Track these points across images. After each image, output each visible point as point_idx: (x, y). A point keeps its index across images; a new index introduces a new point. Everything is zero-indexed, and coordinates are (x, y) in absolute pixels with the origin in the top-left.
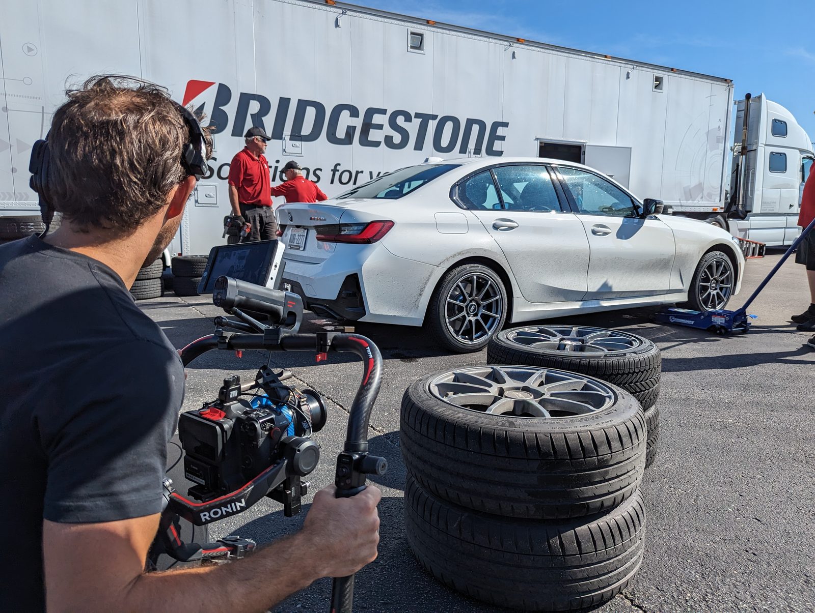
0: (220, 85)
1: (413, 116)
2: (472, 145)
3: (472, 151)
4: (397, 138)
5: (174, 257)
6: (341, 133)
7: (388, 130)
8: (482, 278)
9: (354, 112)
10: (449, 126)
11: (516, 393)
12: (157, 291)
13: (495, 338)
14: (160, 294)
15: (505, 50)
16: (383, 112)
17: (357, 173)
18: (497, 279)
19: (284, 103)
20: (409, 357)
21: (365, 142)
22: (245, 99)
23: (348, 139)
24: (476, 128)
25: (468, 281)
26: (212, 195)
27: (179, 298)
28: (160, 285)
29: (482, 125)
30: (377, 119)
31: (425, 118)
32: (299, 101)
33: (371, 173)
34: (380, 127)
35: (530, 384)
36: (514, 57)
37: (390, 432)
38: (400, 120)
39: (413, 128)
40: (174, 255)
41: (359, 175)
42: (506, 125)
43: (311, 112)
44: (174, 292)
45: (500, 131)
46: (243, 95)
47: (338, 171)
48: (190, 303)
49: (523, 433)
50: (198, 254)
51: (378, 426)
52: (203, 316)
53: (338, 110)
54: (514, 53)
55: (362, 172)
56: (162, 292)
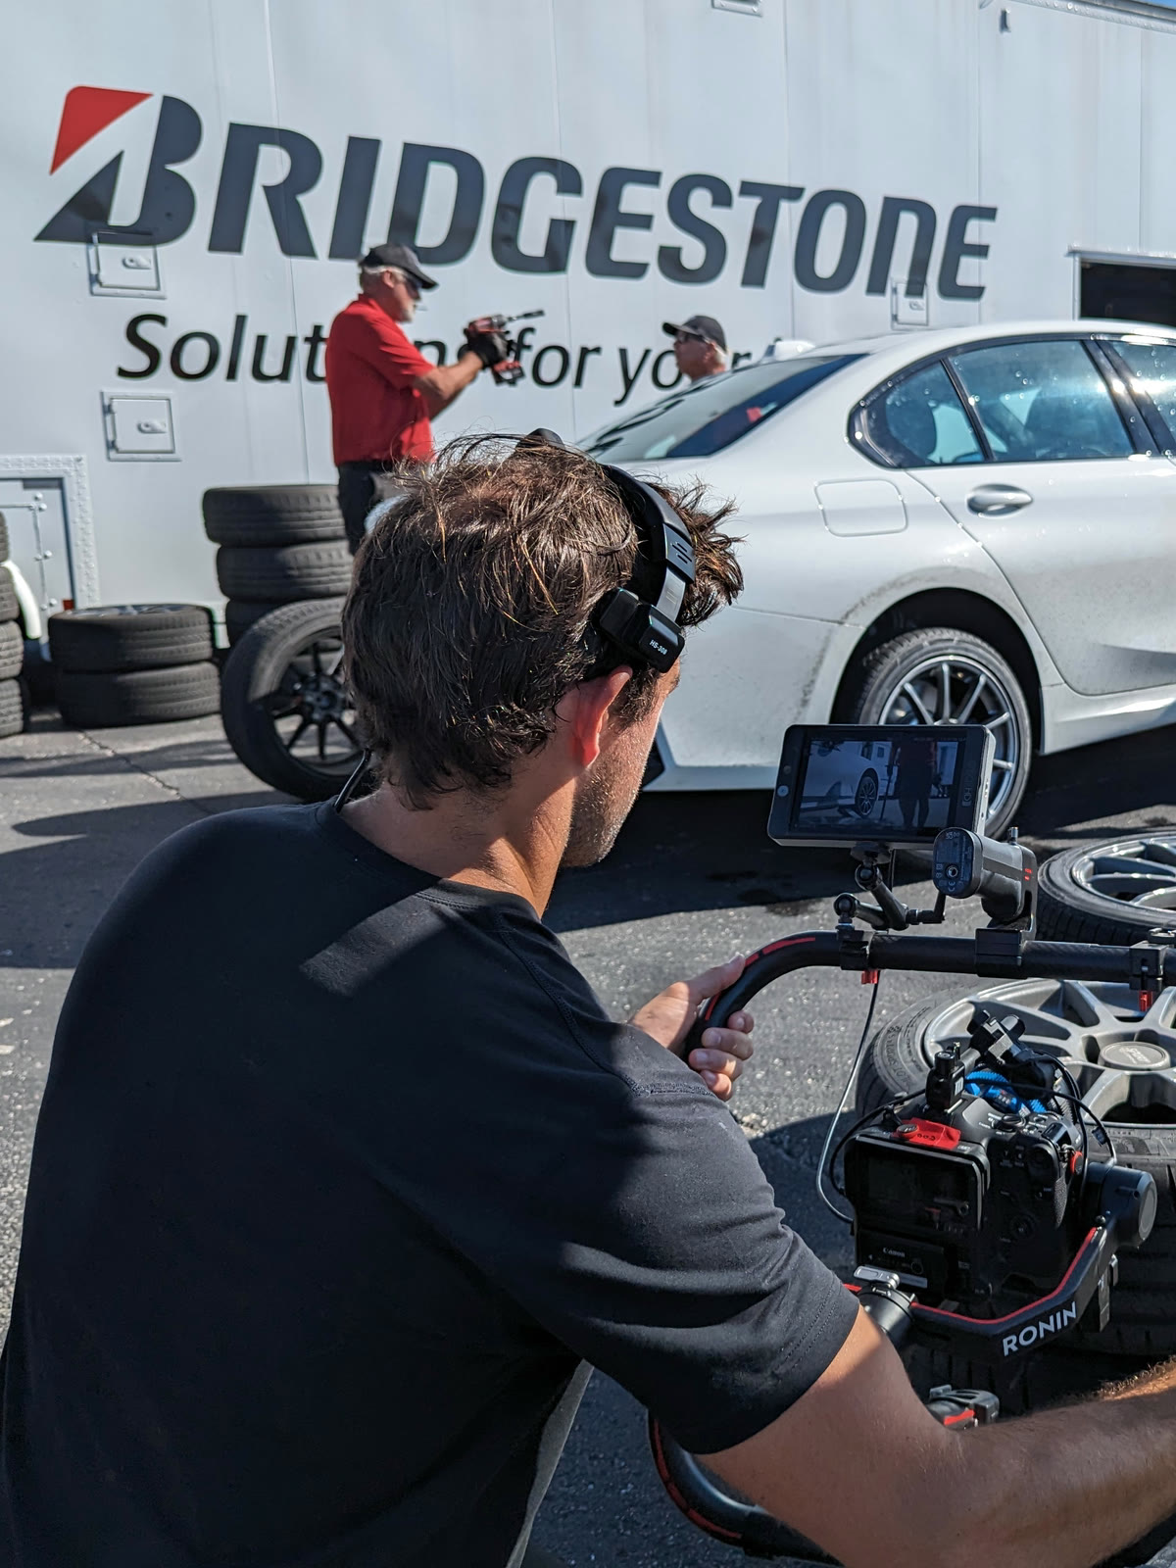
0: (168, 101)
1: (735, 189)
2: (899, 271)
3: (902, 288)
4: (694, 254)
5: (50, 613)
6: (532, 240)
7: (666, 232)
8: (963, 670)
9: (568, 180)
10: (835, 220)
11: (1128, 1050)
12: (11, 717)
13: (1044, 882)
14: (18, 725)
15: (981, 6)
16: (652, 178)
17: (585, 352)
18: (999, 670)
19: (362, 153)
20: (789, 900)
21: (601, 263)
22: (244, 142)
23: (554, 260)
24: (908, 223)
25: (929, 680)
26: (157, 424)
27: (80, 736)
28: (17, 699)
29: (925, 213)
30: (634, 198)
31: (770, 197)
32: (407, 147)
33: (623, 353)
34: (644, 222)
35: (1156, 1022)
36: (1004, 24)
37: (779, 1125)
38: (700, 202)
39: (736, 222)
40: (51, 605)
41: (591, 359)
42: (989, 213)
43: (442, 181)
44: (58, 716)
45: (975, 231)
46: (236, 130)
47: (529, 347)
48: (120, 751)
49: (1169, 1167)
50: (128, 600)
51: (746, 1112)
52: (173, 795)
53: (521, 173)
54: (1004, 15)
55: (597, 350)
56: (26, 718)
